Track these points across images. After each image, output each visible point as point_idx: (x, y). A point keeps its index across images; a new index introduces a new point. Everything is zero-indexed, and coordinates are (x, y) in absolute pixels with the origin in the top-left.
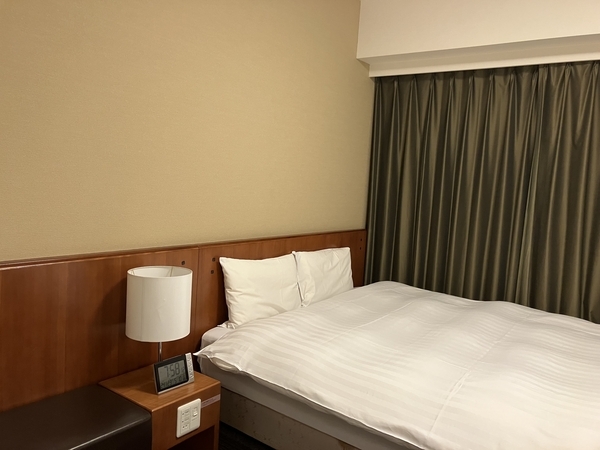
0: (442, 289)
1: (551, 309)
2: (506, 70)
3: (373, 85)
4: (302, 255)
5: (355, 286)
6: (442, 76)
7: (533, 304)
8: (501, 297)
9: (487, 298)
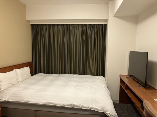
0: (52, 73)
1: (74, 74)
2: (61, 25)
3: (31, 26)
4: (17, 70)
5: (31, 76)
6: (48, 25)
7: (71, 73)
8: (65, 73)
9: (62, 74)
